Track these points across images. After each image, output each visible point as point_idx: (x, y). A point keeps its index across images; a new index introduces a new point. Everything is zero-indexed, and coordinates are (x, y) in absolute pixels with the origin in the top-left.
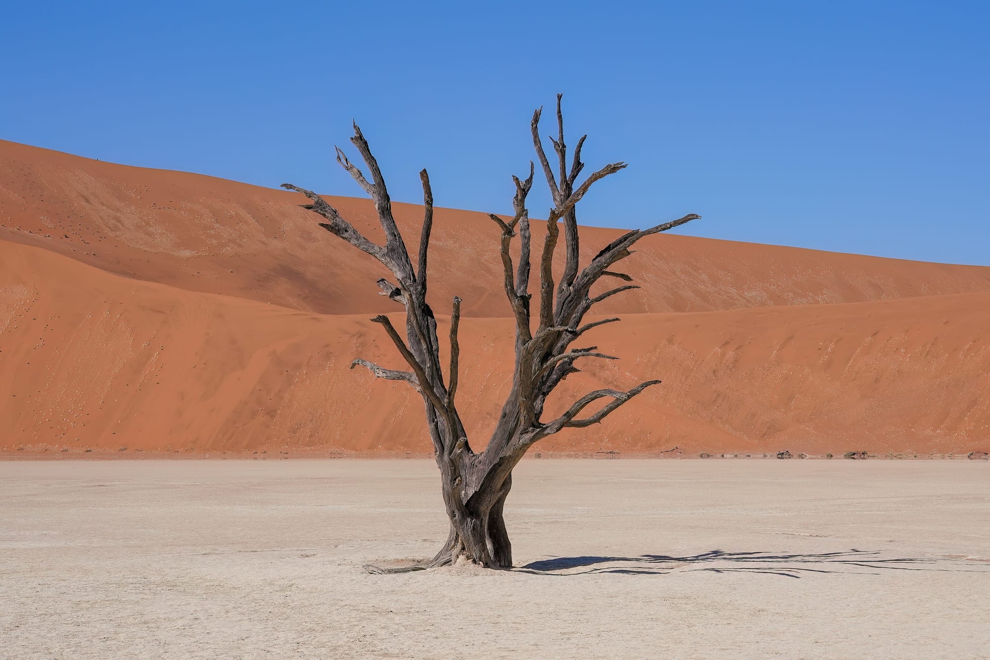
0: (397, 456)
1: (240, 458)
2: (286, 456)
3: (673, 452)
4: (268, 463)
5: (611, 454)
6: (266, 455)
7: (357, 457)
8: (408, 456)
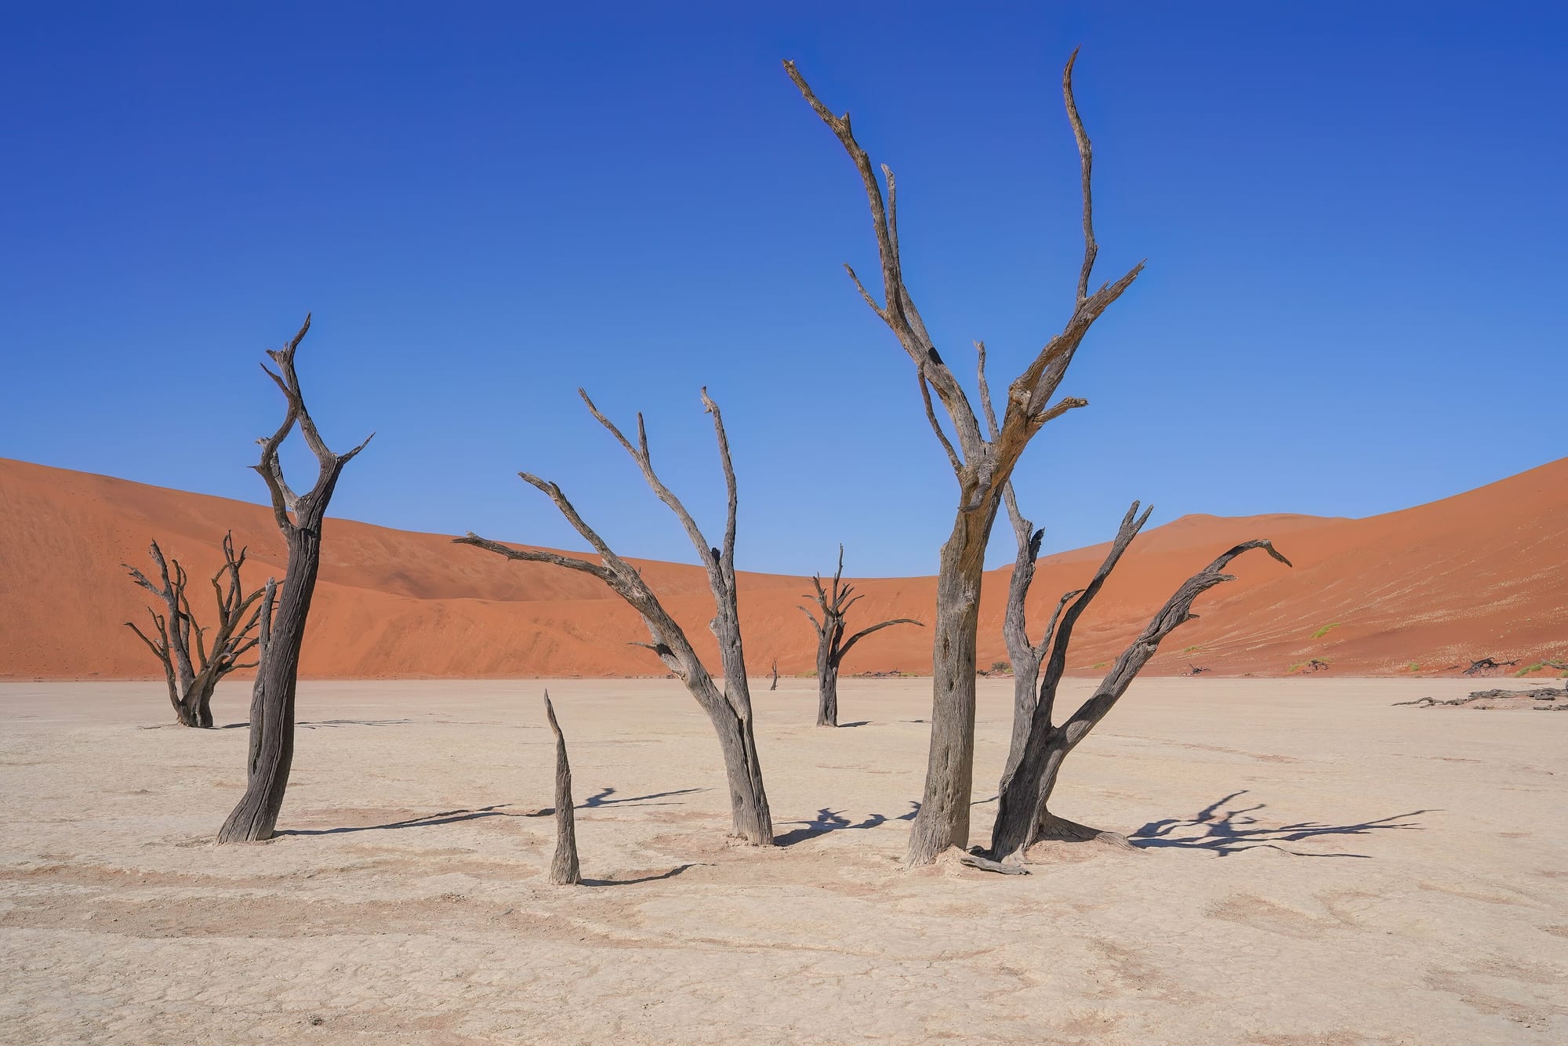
0: (458, 678)
1: (369, 679)
2: (395, 678)
3: (610, 675)
4: (386, 682)
5: (578, 677)
6: (384, 677)
7: (436, 679)
8: (464, 678)
